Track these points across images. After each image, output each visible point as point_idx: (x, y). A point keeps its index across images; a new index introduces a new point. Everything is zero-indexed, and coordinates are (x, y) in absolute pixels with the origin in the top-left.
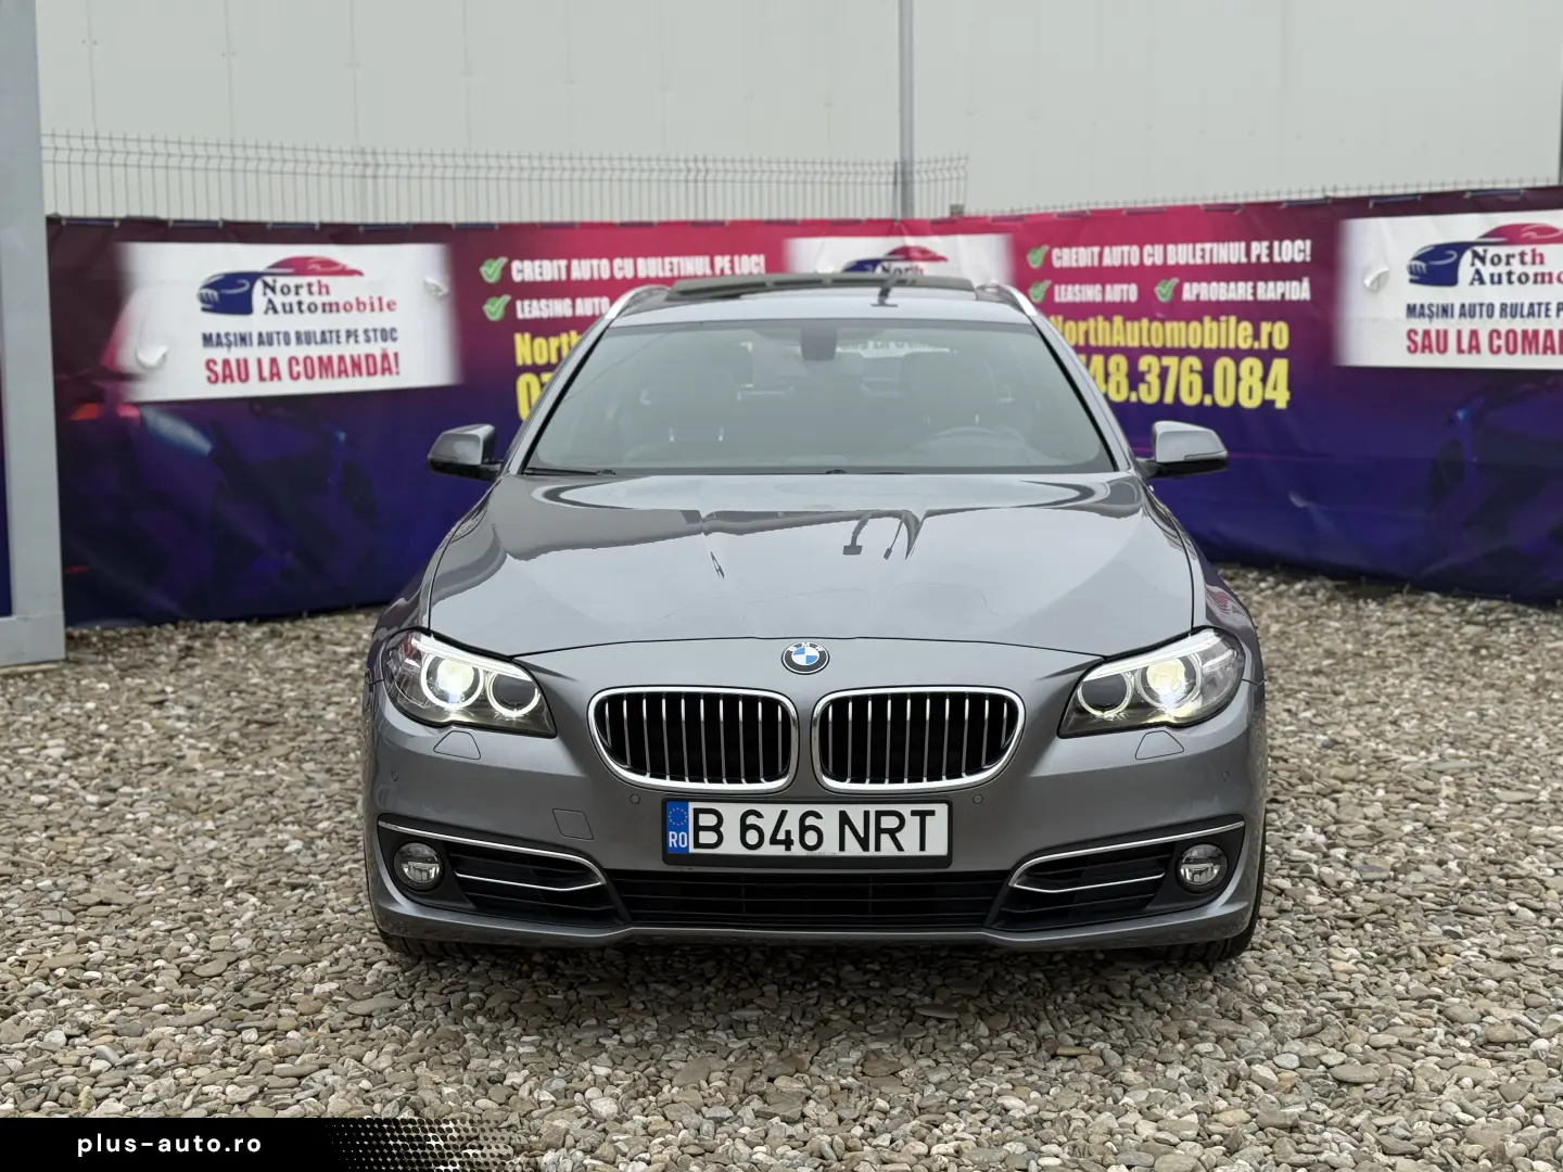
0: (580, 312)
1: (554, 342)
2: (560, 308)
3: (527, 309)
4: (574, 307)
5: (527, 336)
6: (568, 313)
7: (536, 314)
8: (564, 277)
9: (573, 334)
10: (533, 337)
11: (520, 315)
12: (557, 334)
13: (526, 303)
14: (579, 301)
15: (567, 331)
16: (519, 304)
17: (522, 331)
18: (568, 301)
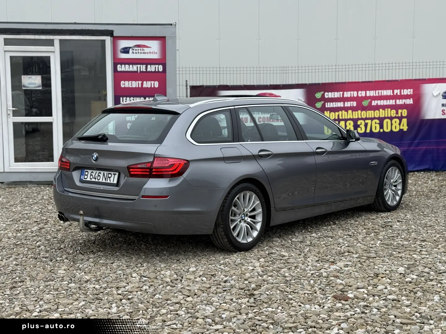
0: (346, 105)
1: (337, 113)
2: (340, 104)
3: (329, 105)
4: (344, 104)
5: (328, 112)
6: (342, 106)
7: (332, 106)
8: (341, 96)
9: (343, 111)
10: (330, 113)
11: (327, 106)
12: (338, 111)
13: (329, 103)
14: (346, 103)
15: (342, 111)
16: (326, 103)
17: (327, 111)
18: (342, 103)
